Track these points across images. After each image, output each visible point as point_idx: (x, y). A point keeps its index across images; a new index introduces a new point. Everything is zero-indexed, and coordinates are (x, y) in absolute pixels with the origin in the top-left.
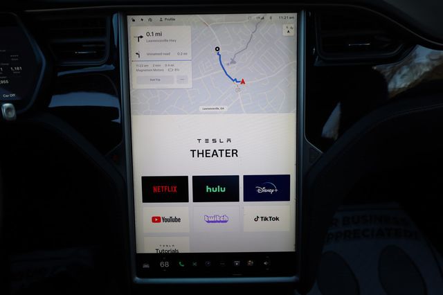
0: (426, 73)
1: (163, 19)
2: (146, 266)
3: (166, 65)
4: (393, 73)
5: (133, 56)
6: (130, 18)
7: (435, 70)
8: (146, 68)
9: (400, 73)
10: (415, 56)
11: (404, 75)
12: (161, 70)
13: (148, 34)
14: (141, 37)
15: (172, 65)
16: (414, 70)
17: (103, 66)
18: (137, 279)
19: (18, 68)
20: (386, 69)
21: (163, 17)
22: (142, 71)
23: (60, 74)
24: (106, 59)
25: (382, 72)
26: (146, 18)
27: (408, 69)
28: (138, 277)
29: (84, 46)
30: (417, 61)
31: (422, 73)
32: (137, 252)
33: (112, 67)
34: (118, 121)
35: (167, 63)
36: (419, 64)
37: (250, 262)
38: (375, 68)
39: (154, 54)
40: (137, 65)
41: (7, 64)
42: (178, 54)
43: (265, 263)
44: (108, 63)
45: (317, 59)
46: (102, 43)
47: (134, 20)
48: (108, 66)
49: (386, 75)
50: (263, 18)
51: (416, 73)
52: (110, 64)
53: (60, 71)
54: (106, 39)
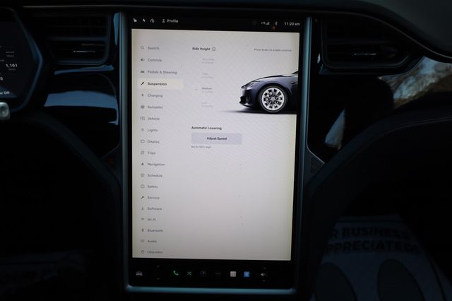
0: (431, 84)
2: (139, 274)
4: (399, 83)
7: (441, 82)
9: (406, 83)
10: (422, 67)
11: (410, 86)
16: (420, 81)
17: (103, 66)
18: (129, 287)
19: (13, 65)
20: (391, 80)
23: (57, 73)
24: (105, 60)
25: (388, 82)
27: (414, 80)
28: (131, 284)
29: (83, 45)
30: (423, 72)
32: (134, 256)
33: (111, 68)
34: (116, 123)
36: (425, 75)
37: (247, 274)
38: (380, 78)
41: (3, 61)
43: (262, 275)
44: (108, 63)
45: (322, 67)
46: (103, 42)
48: (107, 66)
49: (392, 85)
51: (422, 83)
52: (109, 65)
53: (57, 70)
54: (106, 39)
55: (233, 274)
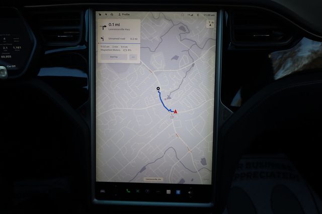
1: (121, 14)
2: (102, 191)
3: (122, 47)
5: (99, 40)
6: (97, 13)
7: (314, 61)
8: (107, 48)
12: (118, 50)
13: (110, 25)
14: (105, 26)
15: (126, 47)
17: (78, 46)
18: (95, 200)
19: (18, 47)
21: (121, 13)
22: (105, 50)
23: (47, 52)
24: (79, 41)
26: (109, 13)
28: (97, 199)
29: (65, 32)
31: (303, 65)
32: (97, 181)
33: (84, 47)
34: (87, 87)
35: (123, 45)
37: (178, 192)
39: (114, 39)
40: (102, 46)
41: (11, 44)
42: (131, 39)
43: (189, 192)
44: (81, 44)
46: (78, 30)
47: (100, 15)
48: (81, 46)
50: (192, 15)
53: (47, 50)
54: (80, 27)
55: (169, 192)
